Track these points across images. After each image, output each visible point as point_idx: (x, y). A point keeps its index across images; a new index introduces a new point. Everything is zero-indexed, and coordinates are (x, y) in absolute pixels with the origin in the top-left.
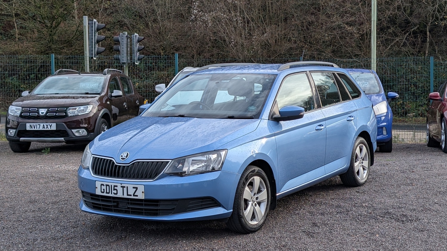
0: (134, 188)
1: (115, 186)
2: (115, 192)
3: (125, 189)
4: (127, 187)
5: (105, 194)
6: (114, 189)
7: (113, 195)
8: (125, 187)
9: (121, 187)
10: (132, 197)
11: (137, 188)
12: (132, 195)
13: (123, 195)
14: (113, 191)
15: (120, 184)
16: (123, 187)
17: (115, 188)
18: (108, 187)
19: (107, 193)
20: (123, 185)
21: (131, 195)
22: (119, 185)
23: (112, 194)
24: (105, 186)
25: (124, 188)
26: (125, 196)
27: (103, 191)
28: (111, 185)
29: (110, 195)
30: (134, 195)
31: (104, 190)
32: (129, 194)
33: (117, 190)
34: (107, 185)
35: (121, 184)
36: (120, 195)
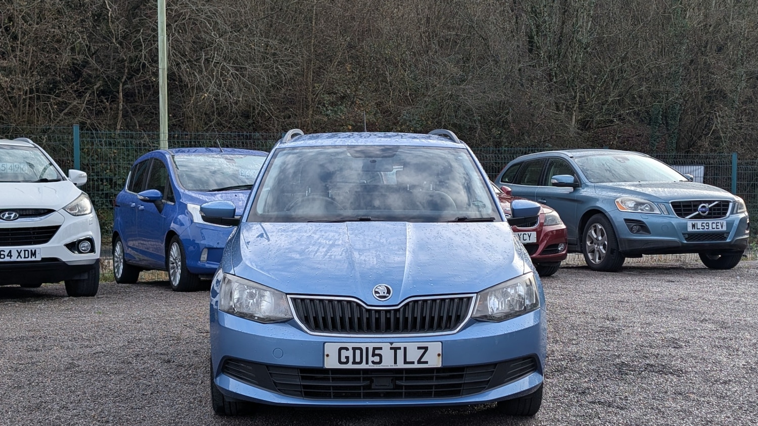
0: (419, 348)
1: (375, 349)
2: (377, 359)
3: (400, 353)
4: (405, 349)
5: (350, 366)
6: (374, 355)
7: (370, 366)
8: (399, 348)
9: (391, 348)
10: (416, 366)
11: (426, 349)
12: (416, 362)
13: (395, 362)
14: (371, 359)
15: (389, 344)
16: (395, 349)
17: (377, 352)
18: (358, 352)
19: (354, 362)
20: (394, 345)
21: (413, 363)
22: (386, 347)
23: (367, 363)
24: (351, 351)
25: (398, 351)
26: (401, 365)
27: (344, 360)
28: (367, 349)
29: (363, 366)
30: (419, 362)
31: (347, 358)
32: (408, 360)
33: (380, 356)
34: (354, 349)
35: (391, 343)
36: (388, 363)
